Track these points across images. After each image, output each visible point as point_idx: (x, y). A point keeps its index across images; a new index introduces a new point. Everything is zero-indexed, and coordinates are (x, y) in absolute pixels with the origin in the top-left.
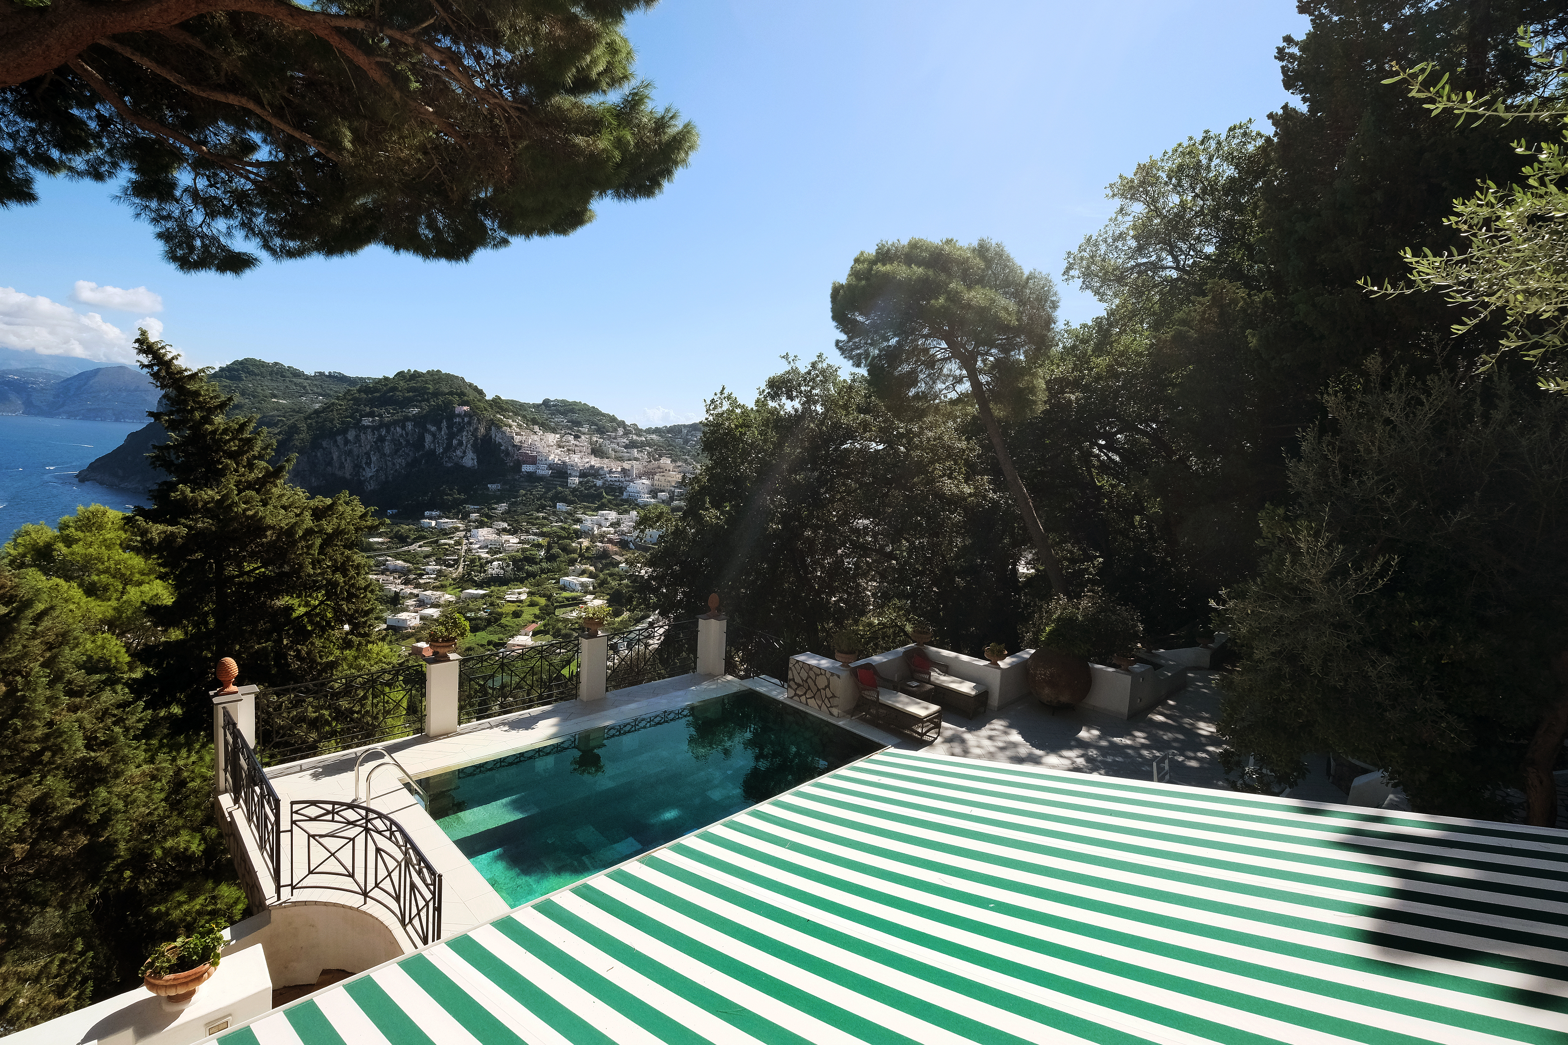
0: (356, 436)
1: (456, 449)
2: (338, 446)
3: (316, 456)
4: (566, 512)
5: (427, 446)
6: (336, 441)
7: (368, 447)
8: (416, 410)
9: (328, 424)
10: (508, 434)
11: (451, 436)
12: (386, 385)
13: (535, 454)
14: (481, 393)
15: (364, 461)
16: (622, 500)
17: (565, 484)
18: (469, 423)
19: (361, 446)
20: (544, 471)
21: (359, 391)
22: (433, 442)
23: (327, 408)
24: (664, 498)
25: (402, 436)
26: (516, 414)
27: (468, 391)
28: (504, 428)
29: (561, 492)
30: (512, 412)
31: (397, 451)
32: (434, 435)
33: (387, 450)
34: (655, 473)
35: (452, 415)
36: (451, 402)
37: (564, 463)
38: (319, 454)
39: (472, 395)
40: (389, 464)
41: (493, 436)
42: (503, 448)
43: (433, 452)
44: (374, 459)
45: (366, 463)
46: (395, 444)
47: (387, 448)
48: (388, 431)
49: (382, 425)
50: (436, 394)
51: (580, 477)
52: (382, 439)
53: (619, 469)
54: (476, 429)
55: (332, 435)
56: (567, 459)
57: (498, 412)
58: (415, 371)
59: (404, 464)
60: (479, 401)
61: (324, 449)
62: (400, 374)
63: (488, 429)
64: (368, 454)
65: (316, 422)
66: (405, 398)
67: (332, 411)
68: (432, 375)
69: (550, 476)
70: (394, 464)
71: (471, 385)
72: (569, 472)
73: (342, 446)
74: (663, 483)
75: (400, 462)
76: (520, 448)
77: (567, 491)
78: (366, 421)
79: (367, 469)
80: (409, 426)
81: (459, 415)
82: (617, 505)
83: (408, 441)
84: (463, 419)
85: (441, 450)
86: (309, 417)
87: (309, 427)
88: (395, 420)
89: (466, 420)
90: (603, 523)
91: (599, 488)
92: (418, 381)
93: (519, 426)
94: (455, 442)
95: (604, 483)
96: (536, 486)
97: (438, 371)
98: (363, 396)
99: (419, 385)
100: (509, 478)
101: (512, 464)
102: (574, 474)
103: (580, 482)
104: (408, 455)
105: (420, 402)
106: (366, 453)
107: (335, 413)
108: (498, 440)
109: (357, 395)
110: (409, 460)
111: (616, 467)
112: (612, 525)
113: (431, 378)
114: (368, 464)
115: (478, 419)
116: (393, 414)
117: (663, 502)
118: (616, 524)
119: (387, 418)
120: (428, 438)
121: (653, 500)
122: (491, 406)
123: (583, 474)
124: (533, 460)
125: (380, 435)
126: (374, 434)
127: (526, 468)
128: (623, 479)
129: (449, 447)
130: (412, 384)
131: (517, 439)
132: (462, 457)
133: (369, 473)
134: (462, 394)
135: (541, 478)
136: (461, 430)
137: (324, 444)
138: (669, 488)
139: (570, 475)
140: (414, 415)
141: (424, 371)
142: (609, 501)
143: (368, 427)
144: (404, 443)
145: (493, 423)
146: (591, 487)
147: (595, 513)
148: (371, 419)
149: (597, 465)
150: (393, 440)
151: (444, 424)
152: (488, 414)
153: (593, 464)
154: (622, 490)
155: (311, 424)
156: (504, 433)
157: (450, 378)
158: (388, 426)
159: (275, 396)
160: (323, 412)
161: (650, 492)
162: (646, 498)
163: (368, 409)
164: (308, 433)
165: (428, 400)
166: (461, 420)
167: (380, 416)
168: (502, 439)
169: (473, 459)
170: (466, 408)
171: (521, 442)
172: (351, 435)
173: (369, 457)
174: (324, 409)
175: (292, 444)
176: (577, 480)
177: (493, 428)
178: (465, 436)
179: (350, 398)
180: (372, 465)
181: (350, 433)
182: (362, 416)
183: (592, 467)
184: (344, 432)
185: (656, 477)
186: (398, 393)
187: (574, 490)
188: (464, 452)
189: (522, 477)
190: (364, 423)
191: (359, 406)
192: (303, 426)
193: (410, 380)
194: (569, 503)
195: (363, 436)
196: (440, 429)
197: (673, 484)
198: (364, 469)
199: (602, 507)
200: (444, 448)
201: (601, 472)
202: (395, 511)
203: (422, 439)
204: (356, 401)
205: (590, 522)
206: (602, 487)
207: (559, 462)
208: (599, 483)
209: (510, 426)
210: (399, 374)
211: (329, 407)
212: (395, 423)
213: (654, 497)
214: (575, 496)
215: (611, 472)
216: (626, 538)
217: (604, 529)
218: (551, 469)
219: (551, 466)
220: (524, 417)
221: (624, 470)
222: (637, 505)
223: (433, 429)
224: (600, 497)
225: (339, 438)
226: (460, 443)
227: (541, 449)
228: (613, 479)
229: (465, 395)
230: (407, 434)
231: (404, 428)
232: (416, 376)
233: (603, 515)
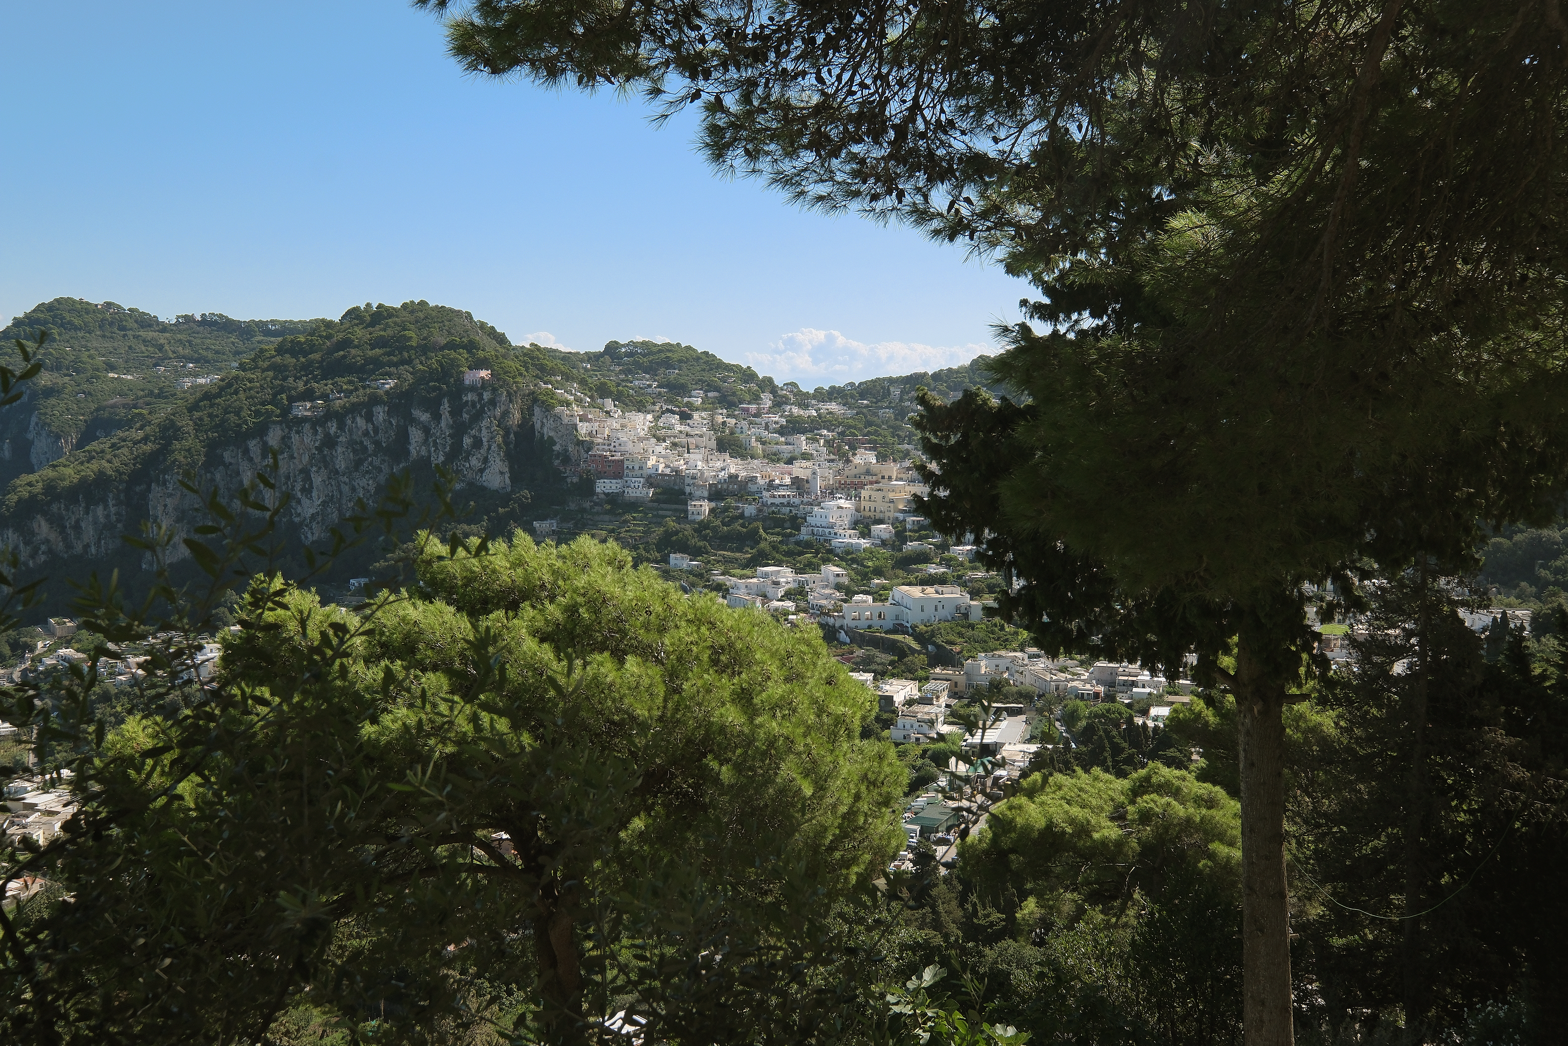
0: (283, 438)
1: (469, 454)
2: (251, 460)
3: (213, 480)
4: (690, 572)
5: (414, 452)
6: (246, 451)
7: (306, 459)
8: (391, 383)
9: (232, 418)
10: (566, 420)
11: (459, 430)
12: (329, 337)
13: (618, 457)
14: (501, 339)
15: (298, 487)
16: (798, 543)
17: (683, 516)
18: (493, 403)
19: (292, 457)
20: (638, 490)
21: (280, 350)
22: (425, 442)
23: (227, 386)
24: (885, 536)
25: (366, 433)
26: (568, 377)
27: (480, 338)
28: (559, 409)
29: (676, 533)
30: (563, 374)
31: (358, 464)
32: (426, 430)
33: (341, 464)
34: (862, 485)
35: (460, 388)
36: (454, 364)
37: (677, 471)
38: (218, 477)
39: (490, 348)
40: (346, 489)
41: (538, 426)
42: (557, 448)
43: (425, 462)
44: (317, 480)
45: (303, 490)
46: (355, 451)
47: (341, 458)
48: (341, 426)
49: (329, 415)
50: (425, 349)
51: (710, 500)
52: (330, 442)
53: (787, 480)
54: (506, 413)
55: (240, 438)
56: (681, 465)
57: (537, 377)
58: (380, 306)
59: (372, 489)
60: (504, 356)
61: (227, 466)
62: (353, 314)
63: (527, 413)
64: (305, 473)
65: (210, 415)
66: (369, 361)
67: (236, 392)
68: (412, 312)
69: (652, 501)
70: (353, 489)
71: (483, 325)
72: (688, 490)
73: (257, 460)
74: (881, 506)
75: (366, 484)
76: (587, 446)
77: (688, 529)
78: (303, 409)
79: (305, 502)
80: (380, 414)
81: (472, 388)
82: (789, 554)
83: (377, 443)
84: (480, 396)
85: (442, 458)
86: (193, 408)
87: (198, 426)
88: (353, 404)
89: (486, 396)
90: (770, 591)
91: (752, 519)
92: (387, 326)
93: (579, 401)
94: (467, 441)
95: (760, 510)
96: (626, 522)
97: (423, 303)
98: (289, 360)
99: (390, 332)
100: (573, 506)
101: (575, 480)
102: (698, 493)
103: (712, 511)
104: (380, 470)
105: (396, 365)
106: (301, 471)
107: (242, 395)
108: (548, 432)
109: (278, 359)
110: (382, 478)
111: (781, 475)
112: (788, 596)
113: (412, 318)
114: (307, 491)
115: (509, 394)
116: (349, 393)
117: (884, 543)
118: (797, 593)
119: (339, 402)
120: (416, 435)
121: (862, 541)
122: (525, 365)
123: (716, 494)
124: (617, 470)
125: (327, 435)
126: (316, 433)
127: (605, 486)
128: (797, 500)
129: (456, 452)
130: (378, 331)
131: (583, 429)
132: (482, 471)
133: (308, 508)
134: (471, 346)
135: (633, 506)
136: (478, 416)
137: (227, 456)
138: (892, 515)
139: (691, 496)
140: (387, 393)
141: (398, 305)
142: (774, 548)
143: (305, 419)
144: (371, 447)
145: (535, 400)
146: (735, 519)
147: (747, 572)
148: (308, 405)
149: (743, 474)
150: (351, 443)
151: (445, 407)
152: (526, 383)
153: (733, 471)
154: (796, 522)
155: (201, 419)
156: (558, 418)
157: (445, 315)
158: (340, 417)
159: (112, 368)
160: (219, 395)
161: (855, 525)
162: (849, 538)
163: (301, 386)
164: (197, 437)
165: (409, 362)
166: (476, 398)
167: (325, 397)
168: (555, 430)
169: (502, 473)
170: (484, 374)
171: (590, 434)
172: (274, 438)
173: (308, 478)
174: (222, 389)
175: (170, 459)
176: (706, 507)
177: (537, 410)
178: (487, 428)
179: (266, 364)
180: (315, 494)
181: (271, 434)
182: (291, 400)
183: (733, 478)
184: (261, 430)
185: (864, 493)
186: (353, 351)
187: (702, 526)
188: (486, 460)
189: (596, 504)
190: (295, 412)
191: (285, 379)
192: (186, 424)
193: (372, 324)
194: (695, 553)
195: (295, 438)
196: (437, 417)
197: (901, 507)
198: (299, 502)
199: (760, 559)
200: (446, 455)
201: (752, 488)
202: (363, 581)
203: (403, 437)
204: (278, 369)
205: (743, 590)
206: (755, 519)
207: (668, 471)
208: (750, 510)
209: (568, 404)
210: (349, 313)
211: (229, 385)
212: (353, 409)
213: (863, 535)
214: (704, 538)
215: (771, 486)
216: (831, 621)
217: (776, 604)
218: (651, 485)
219: (651, 480)
220: (583, 382)
221: (798, 484)
222: (830, 551)
223: (425, 417)
224: (753, 538)
225: (253, 445)
226: (477, 443)
227: (630, 447)
228: (777, 501)
229: (478, 349)
230: (376, 430)
231: (369, 418)
232: (382, 315)
233: (766, 575)
